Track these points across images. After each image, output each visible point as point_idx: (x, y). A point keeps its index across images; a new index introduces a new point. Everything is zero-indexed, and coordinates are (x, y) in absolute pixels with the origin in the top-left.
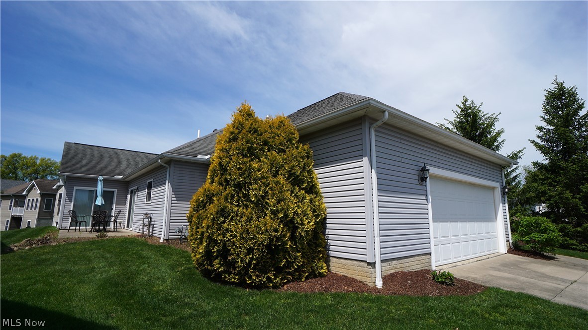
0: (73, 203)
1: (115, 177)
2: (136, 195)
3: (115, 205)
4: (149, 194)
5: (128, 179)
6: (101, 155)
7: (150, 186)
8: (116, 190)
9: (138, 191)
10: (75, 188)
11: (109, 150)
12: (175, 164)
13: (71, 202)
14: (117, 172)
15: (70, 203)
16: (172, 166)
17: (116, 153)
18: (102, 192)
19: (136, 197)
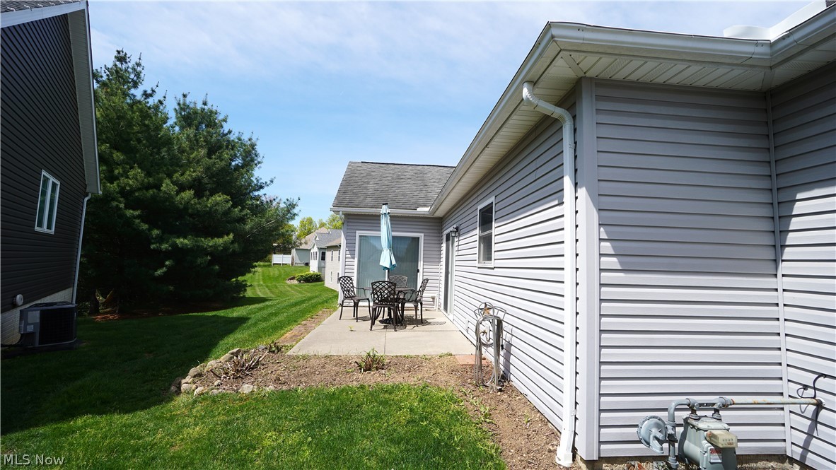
0: (356, 260)
1: (418, 209)
2: (456, 244)
3: (422, 262)
4: (486, 242)
5: (439, 214)
6: (398, 176)
7: (486, 219)
8: (422, 235)
9: (459, 236)
10: (358, 233)
11: (410, 167)
12: (598, 98)
13: (354, 258)
14: (421, 201)
15: (352, 260)
17: (420, 171)
18: (391, 238)
19: (456, 249)
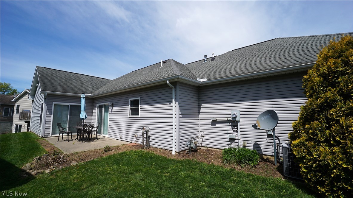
0: (52, 115)
1: (85, 94)
2: (110, 109)
9: (114, 107)
10: (54, 103)
12: (180, 86)
16: (178, 87)
